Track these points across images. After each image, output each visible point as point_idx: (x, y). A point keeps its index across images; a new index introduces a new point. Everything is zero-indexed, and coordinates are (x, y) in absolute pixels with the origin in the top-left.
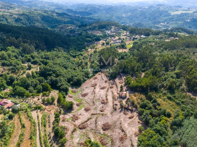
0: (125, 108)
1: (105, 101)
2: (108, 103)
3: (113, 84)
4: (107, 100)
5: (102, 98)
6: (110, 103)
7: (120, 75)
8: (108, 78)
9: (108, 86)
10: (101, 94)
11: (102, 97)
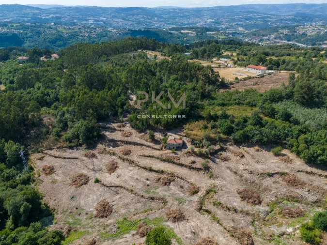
1: (164, 176)
2: (175, 174)
4: (162, 172)
5: (147, 180)
8: (82, 148)
9: (114, 157)
10: (131, 177)
11: (143, 179)
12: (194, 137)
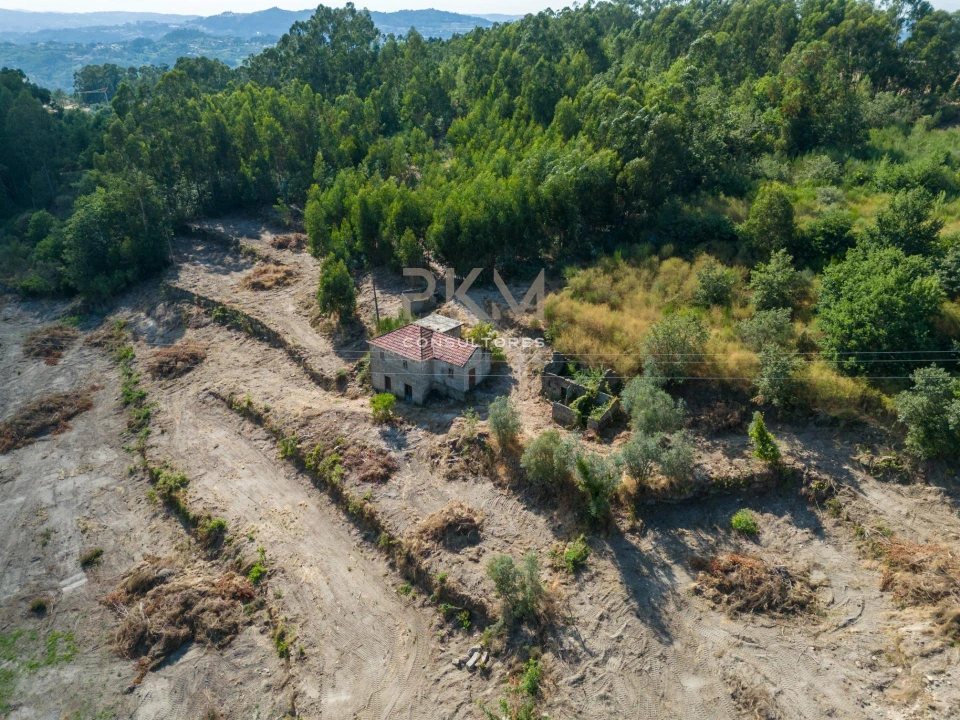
0: (654, 508)
1: (198, 575)
2: (276, 585)
3: (179, 325)
4: (214, 540)
5: (89, 562)
6: (307, 573)
7: (204, 236)
8: (63, 308)
9: (114, 375)
10: (37, 511)
11: (77, 548)
12: (586, 342)
